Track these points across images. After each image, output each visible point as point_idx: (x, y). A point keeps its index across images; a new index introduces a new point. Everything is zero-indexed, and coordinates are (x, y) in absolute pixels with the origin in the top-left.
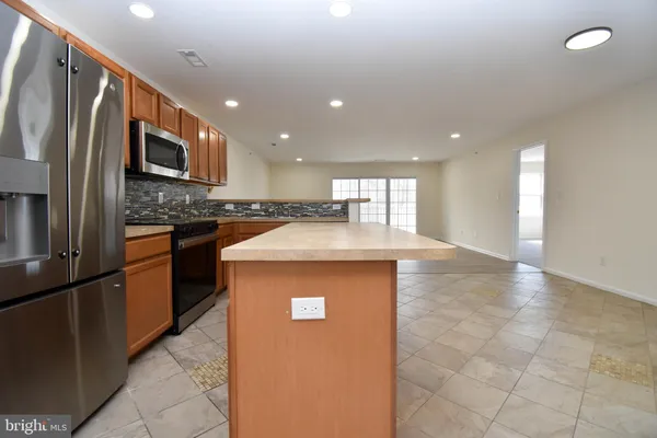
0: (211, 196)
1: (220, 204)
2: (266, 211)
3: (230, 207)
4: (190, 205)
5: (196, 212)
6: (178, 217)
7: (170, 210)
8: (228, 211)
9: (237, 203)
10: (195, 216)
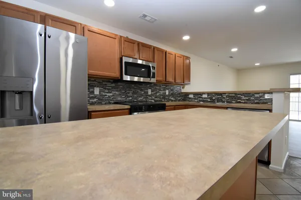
0: (183, 91)
1: (187, 94)
2: (211, 98)
3: (191, 96)
4: (169, 95)
5: (172, 99)
6: (161, 101)
7: (156, 97)
8: (190, 98)
9: (195, 94)
10: (172, 101)
